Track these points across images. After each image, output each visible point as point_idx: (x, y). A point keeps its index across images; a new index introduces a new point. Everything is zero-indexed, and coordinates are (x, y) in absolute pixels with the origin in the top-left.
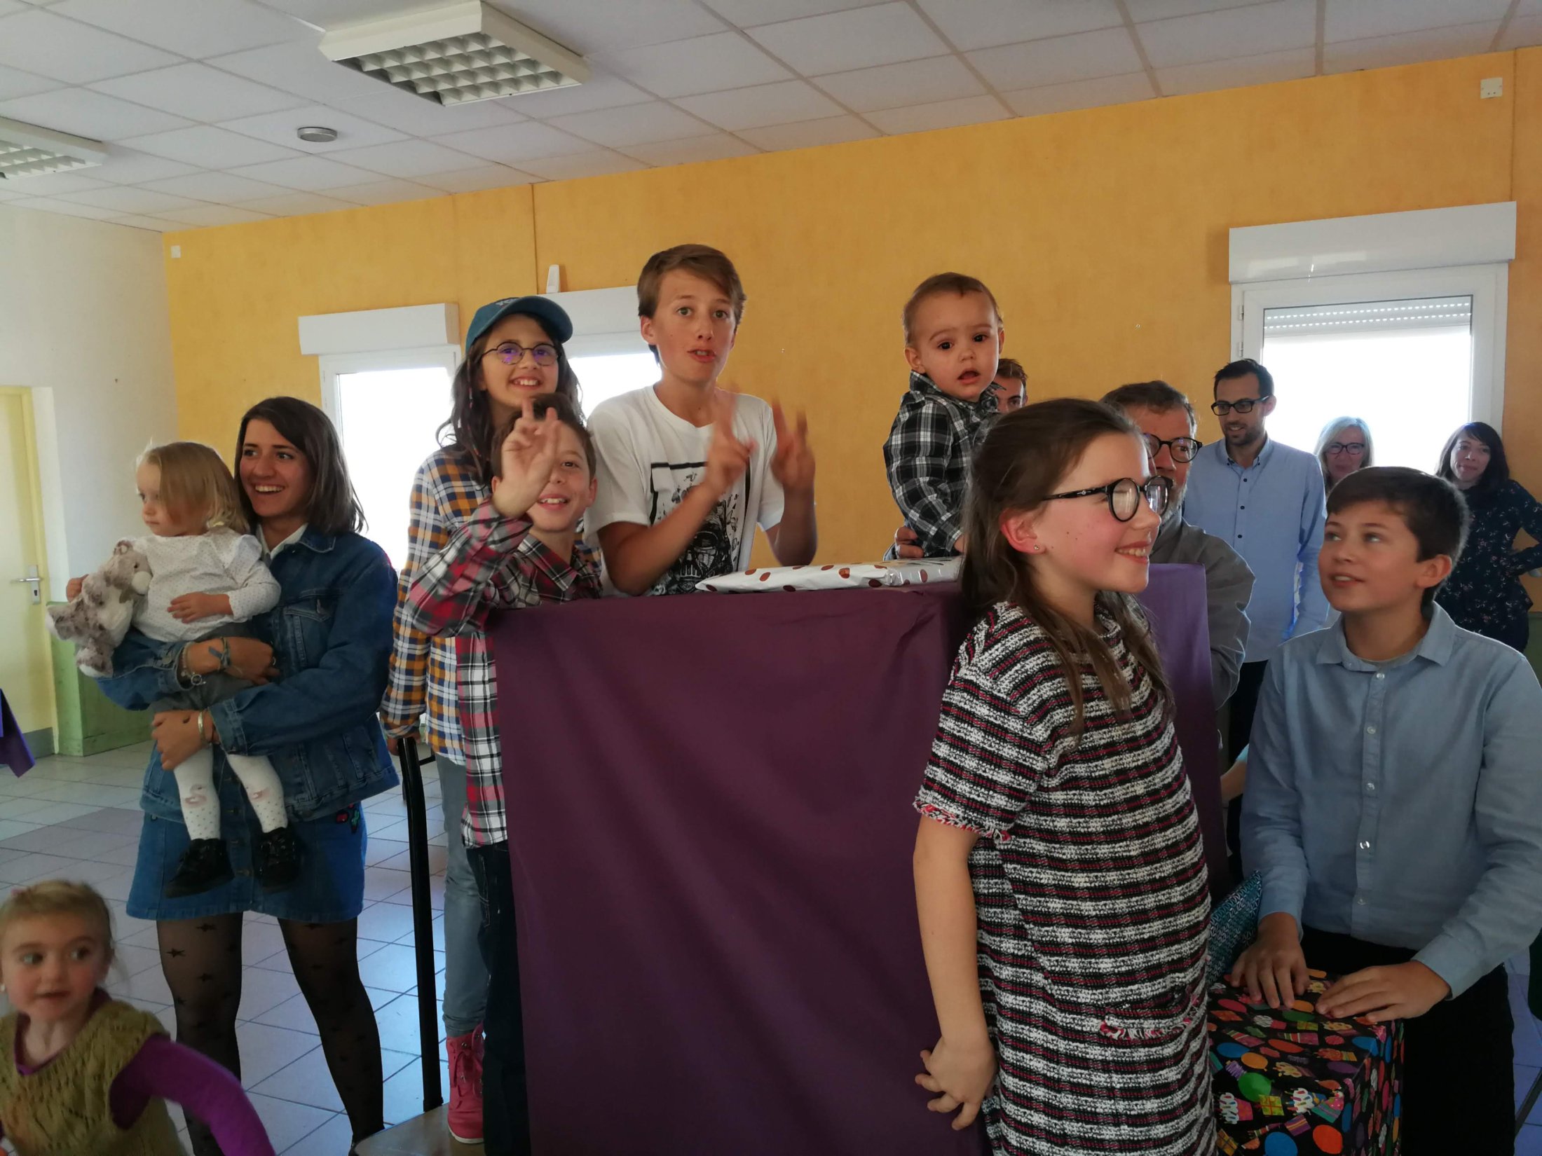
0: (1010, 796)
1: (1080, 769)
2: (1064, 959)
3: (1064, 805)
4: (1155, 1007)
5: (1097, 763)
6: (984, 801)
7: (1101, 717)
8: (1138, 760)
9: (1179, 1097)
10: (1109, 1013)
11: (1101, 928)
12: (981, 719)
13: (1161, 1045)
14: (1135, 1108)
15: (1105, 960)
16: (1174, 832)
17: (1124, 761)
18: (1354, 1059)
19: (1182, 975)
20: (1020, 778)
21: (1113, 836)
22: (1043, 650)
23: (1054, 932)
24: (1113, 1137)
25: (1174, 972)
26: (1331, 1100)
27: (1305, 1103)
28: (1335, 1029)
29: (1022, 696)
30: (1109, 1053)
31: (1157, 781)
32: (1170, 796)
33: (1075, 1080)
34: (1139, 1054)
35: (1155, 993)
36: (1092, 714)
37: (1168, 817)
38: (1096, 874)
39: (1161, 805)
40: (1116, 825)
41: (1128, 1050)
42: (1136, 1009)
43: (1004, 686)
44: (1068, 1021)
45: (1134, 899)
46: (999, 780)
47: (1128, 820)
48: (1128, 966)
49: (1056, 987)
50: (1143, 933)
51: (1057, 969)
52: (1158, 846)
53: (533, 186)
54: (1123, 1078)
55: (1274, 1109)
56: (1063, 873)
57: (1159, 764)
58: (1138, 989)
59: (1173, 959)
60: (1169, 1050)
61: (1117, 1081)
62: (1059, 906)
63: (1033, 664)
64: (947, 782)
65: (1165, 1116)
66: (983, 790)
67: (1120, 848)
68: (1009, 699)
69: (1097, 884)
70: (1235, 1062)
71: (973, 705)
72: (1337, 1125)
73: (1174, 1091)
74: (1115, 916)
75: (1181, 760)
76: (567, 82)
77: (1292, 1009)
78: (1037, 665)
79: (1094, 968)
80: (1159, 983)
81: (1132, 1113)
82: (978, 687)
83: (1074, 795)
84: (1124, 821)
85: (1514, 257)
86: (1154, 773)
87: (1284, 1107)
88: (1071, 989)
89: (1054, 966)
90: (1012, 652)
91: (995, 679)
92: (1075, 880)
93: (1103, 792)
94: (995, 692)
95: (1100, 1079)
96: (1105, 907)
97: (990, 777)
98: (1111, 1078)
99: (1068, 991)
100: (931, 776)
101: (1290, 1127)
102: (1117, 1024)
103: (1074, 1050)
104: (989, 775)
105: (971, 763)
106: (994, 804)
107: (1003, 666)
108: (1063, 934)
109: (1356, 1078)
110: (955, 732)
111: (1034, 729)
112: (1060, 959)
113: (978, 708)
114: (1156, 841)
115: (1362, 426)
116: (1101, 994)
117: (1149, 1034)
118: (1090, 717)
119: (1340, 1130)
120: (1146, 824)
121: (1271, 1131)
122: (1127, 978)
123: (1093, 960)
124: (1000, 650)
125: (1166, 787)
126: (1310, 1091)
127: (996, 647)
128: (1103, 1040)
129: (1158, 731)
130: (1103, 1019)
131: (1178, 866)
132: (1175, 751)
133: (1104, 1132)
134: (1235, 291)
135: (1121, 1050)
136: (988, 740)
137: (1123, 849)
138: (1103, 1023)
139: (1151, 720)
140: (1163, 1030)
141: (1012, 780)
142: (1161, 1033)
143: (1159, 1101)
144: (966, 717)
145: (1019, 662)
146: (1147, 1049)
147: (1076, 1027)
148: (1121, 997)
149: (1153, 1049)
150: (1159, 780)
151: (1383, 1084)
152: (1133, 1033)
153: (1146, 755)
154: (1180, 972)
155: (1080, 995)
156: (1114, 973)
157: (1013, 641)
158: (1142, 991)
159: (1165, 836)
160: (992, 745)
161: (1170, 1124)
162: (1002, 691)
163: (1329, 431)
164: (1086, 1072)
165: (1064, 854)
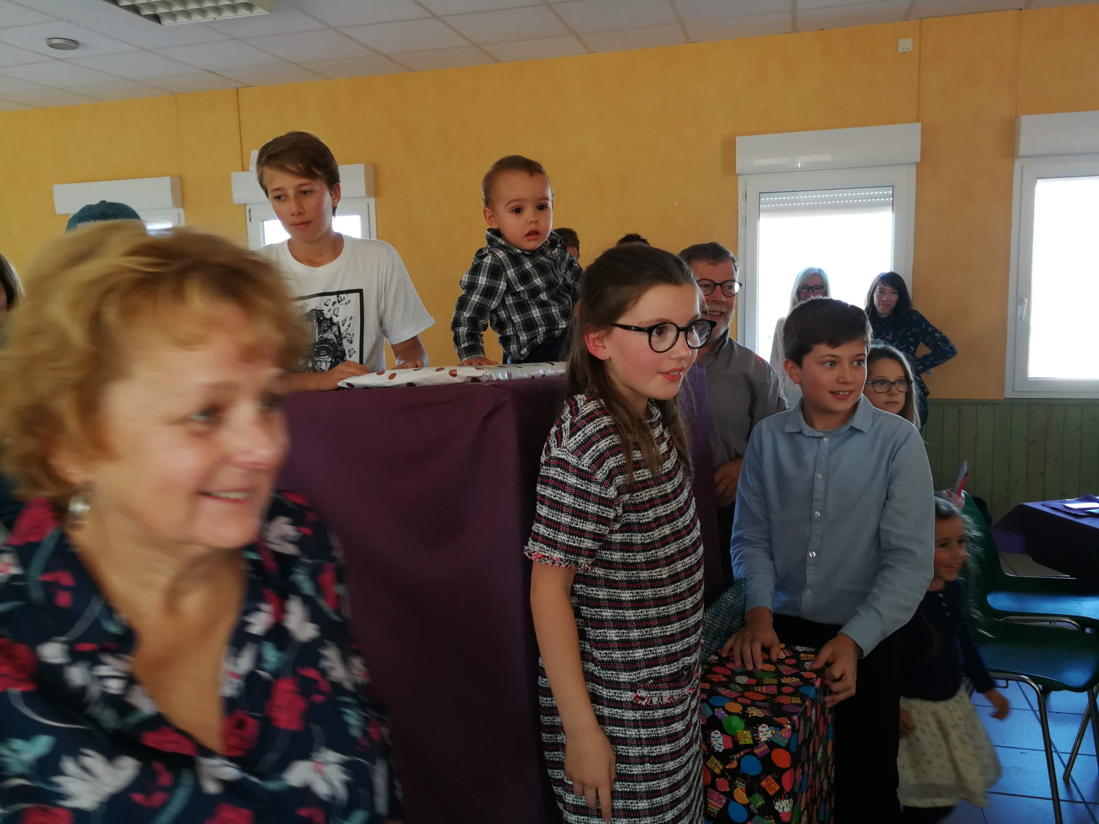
0: (594, 540)
1: (633, 517)
2: (611, 651)
3: (620, 543)
4: (670, 682)
5: (644, 513)
6: (578, 545)
7: (645, 481)
8: (667, 510)
9: (683, 741)
10: (640, 688)
11: (637, 628)
12: (571, 486)
13: (673, 707)
14: (655, 751)
15: (639, 650)
16: (690, 559)
17: (658, 511)
18: (800, 702)
19: (690, 658)
20: (601, 526)
21: (652, 564)
22: (610, 434)
23: (605, 633)
24: (639, 772)
25: (684, 656)
26: (783, 730)
27: (766, 734)
28: (789, 682)
29: (599, 468)
30: (638, 715)
31: (679, 524)
32: (688, 534)
33: (615, 735)
34: (658, 714)
35: (671, 672)
36: (640, 479)
37: (686, 549)
38: (637, 591)
39: (681, 541)
40: (654, 557)
41: (652, 711)
42: (657, 683)
43: (586, 461)
44: (611, 694)
45: (662, 608)
46: (587, 529)
47: (661, 553)
48: (653, 654)
49: (604, 672)
50: (666, 632)
51: (606, 659)
52: (679, 570)
53: (237, 90)
54: (648, 731)
55: (746, 740)
56: (615, 591)
57: (682, 511)
58: (659, 669)
59: (684, 648)
60: (678, 710)
61: (644, 733)
62: (610, 614)
63: (603, 445)
64: (549, 534)
65: (674, 755)
66: (577, 538)
67: (655, 573)
68: (590, 471)
69: (637, 598)
70: (721, 709)
71: (565, 477)
72: (787, 748)
73: (681, 738)
74: (647, 620)
75: (695, 507)
76: (258, 11)
77: (761, 670)
78: (606, 445)
79: (631, 657)
80: (675, 665)
81: (653, 754)
82: (567, 463)
83: (628, 536)
84: (659, 554)
85: (919, 161)
86: (677, 519)
87: (753, 738)
88: (614, 672)
89: (604, 657)
90: (589, 437)
91: (579, 457)
92: (623, 595)
93: (647, 534)
94: (580, 467)
95: (632, 733)
96: (642, 613)
97: (581, 528)
98: (639, 731)
99: (612, 674)
100: (536, 531)
101: (757, 751)
102: (646, 695)
103: (615, 714)
104: (580, 526)
105: (566, 519)
106: (584, 546)
107: (583, 447)
108: (611, 635)
109: (801, 715)
110: (552, 497)
111: (609, 490)
112: (608, 652)
113: (569, 479)
114: (677, 567)
115: (821, 273)
116: (635, 674)
117: (665, 700)
118: (639, 481)
119: (789, 751)
120: (672, 555)
121: (745, 755)
122: (652, 662)
123: (631, 651)
124: (581, 436)
125: (686, 527)
126: (769, 726)
127: (578, 434)
128: (634, 706)
129: (681, 487)
130: (635, 692)
131: (690, 583)
132: (691, 500)
133: (634, 769)
134: (741, 179)
135: (647, 712)
136: (577, 501)
137: (657, 574)
138: (636, 695)
139: (676, 481)
140: (675, 697)
141: (595, 528)
142: (674, 699)
143: (671, 745)
144: (560, 485)
145: (594, 444)
146: (663, 710)
147: (617, 698)
148: (647, 675)
149: (668, 710)
150: (680, 523)
151: (820, 718)
152: (655, 701)
153: (673, 506)
154: (688, 656)
155: (620, 676)
156: (644, 659)
157: (590, 429)
158: (662, 671)
159: (683, 562)
160: (580, 504)
161: (677, 760)
162: (585, 465)
163: (801, 276)
164: (623, 729)
165: (617, 577)
